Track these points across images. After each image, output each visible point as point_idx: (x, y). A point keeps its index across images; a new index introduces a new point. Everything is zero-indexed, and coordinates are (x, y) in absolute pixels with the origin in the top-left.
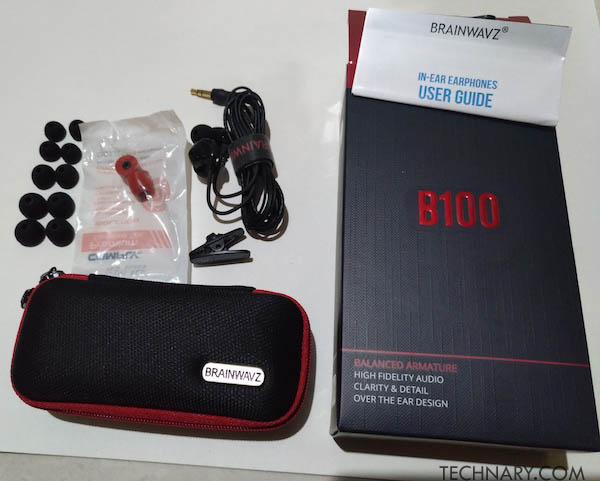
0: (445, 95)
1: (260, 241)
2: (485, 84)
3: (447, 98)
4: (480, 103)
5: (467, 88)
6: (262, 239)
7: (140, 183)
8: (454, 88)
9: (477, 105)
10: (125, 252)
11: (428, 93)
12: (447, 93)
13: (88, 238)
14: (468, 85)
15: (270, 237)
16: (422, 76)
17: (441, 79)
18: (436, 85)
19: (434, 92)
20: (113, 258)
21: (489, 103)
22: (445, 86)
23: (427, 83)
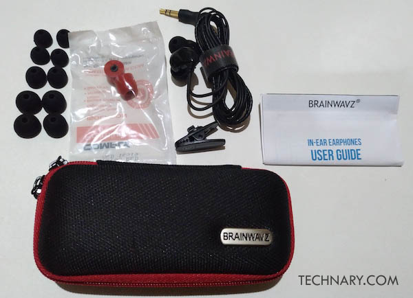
0: (329, 155)
1: (229, 132)
2: (353, 142)
3: (331, 157)
4: (353, 157)
5: (343, 147)
6: (231, 131)
7: (127, 84)
8: (334, 148)
9: (352, 159)
10: (117, 142)
11: (318, 156)
12: (331, 153)
13: (82, 131)
14: (342, 144)
15: (237, 129)
16: (311, 142)
17: (323, 142)
18: (322, 148)
19: (322, 154)
20: (107, 147)
21: (360, 157)
22: (328, 147)
23: (315, 148)
